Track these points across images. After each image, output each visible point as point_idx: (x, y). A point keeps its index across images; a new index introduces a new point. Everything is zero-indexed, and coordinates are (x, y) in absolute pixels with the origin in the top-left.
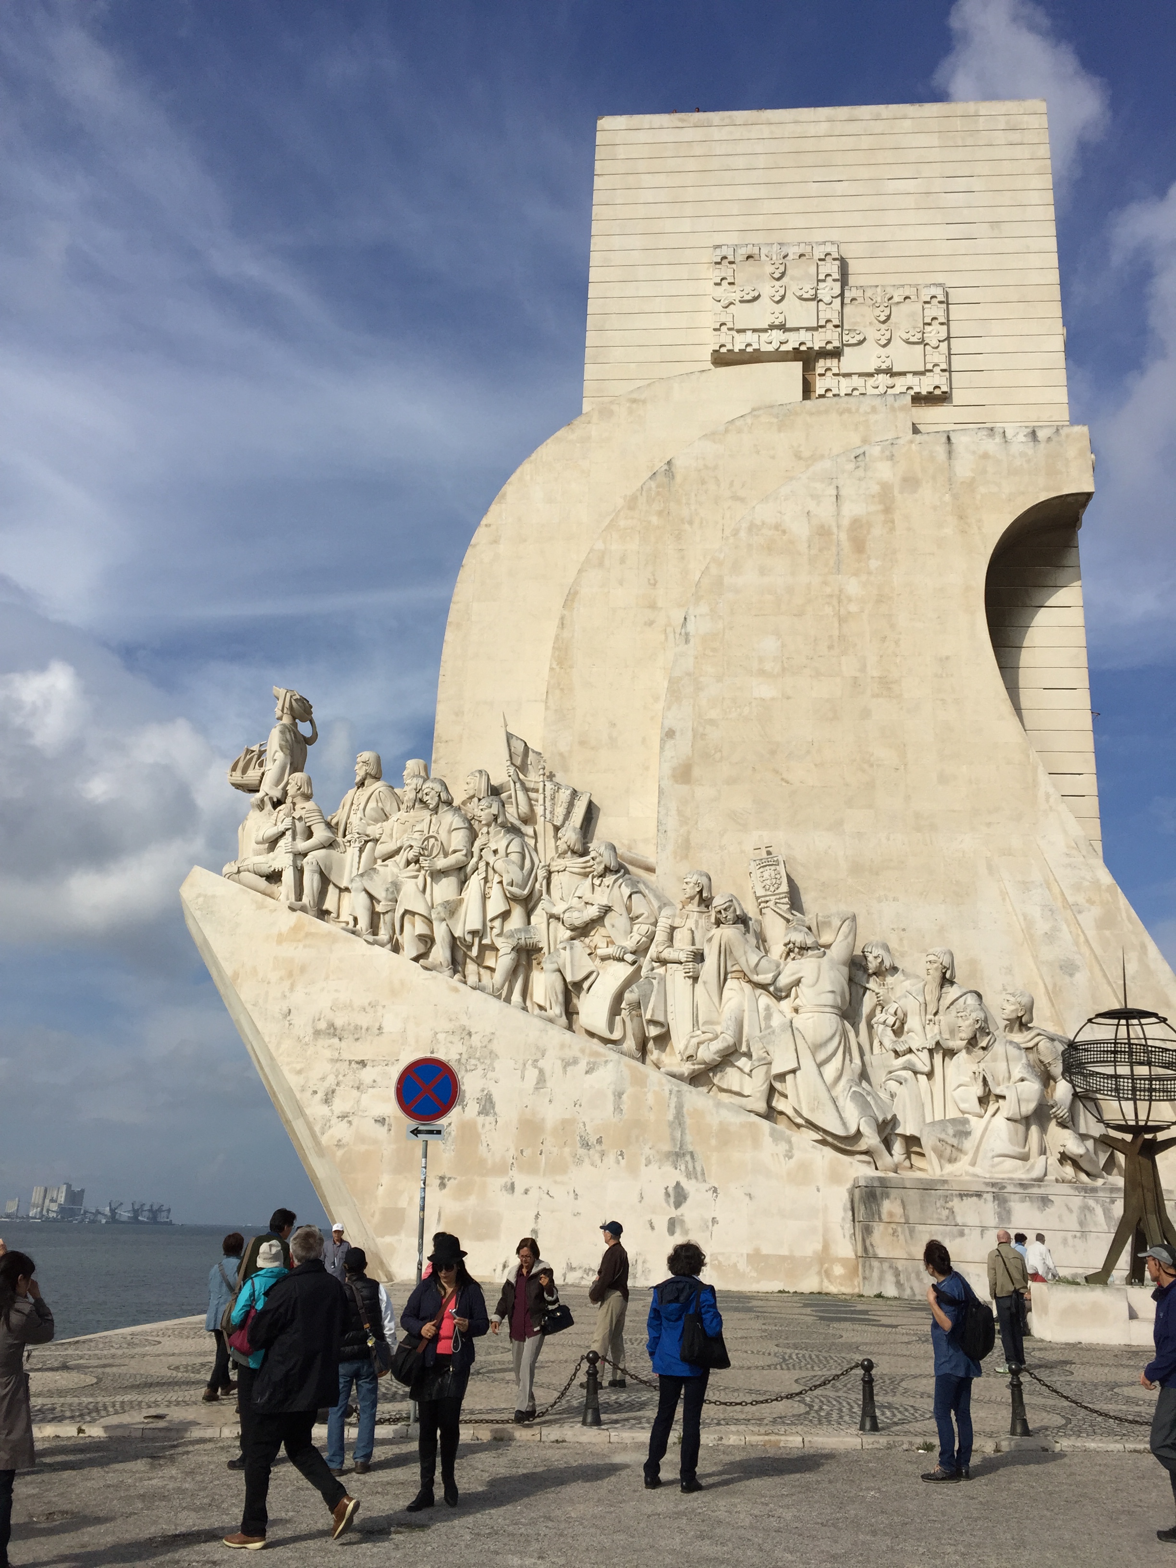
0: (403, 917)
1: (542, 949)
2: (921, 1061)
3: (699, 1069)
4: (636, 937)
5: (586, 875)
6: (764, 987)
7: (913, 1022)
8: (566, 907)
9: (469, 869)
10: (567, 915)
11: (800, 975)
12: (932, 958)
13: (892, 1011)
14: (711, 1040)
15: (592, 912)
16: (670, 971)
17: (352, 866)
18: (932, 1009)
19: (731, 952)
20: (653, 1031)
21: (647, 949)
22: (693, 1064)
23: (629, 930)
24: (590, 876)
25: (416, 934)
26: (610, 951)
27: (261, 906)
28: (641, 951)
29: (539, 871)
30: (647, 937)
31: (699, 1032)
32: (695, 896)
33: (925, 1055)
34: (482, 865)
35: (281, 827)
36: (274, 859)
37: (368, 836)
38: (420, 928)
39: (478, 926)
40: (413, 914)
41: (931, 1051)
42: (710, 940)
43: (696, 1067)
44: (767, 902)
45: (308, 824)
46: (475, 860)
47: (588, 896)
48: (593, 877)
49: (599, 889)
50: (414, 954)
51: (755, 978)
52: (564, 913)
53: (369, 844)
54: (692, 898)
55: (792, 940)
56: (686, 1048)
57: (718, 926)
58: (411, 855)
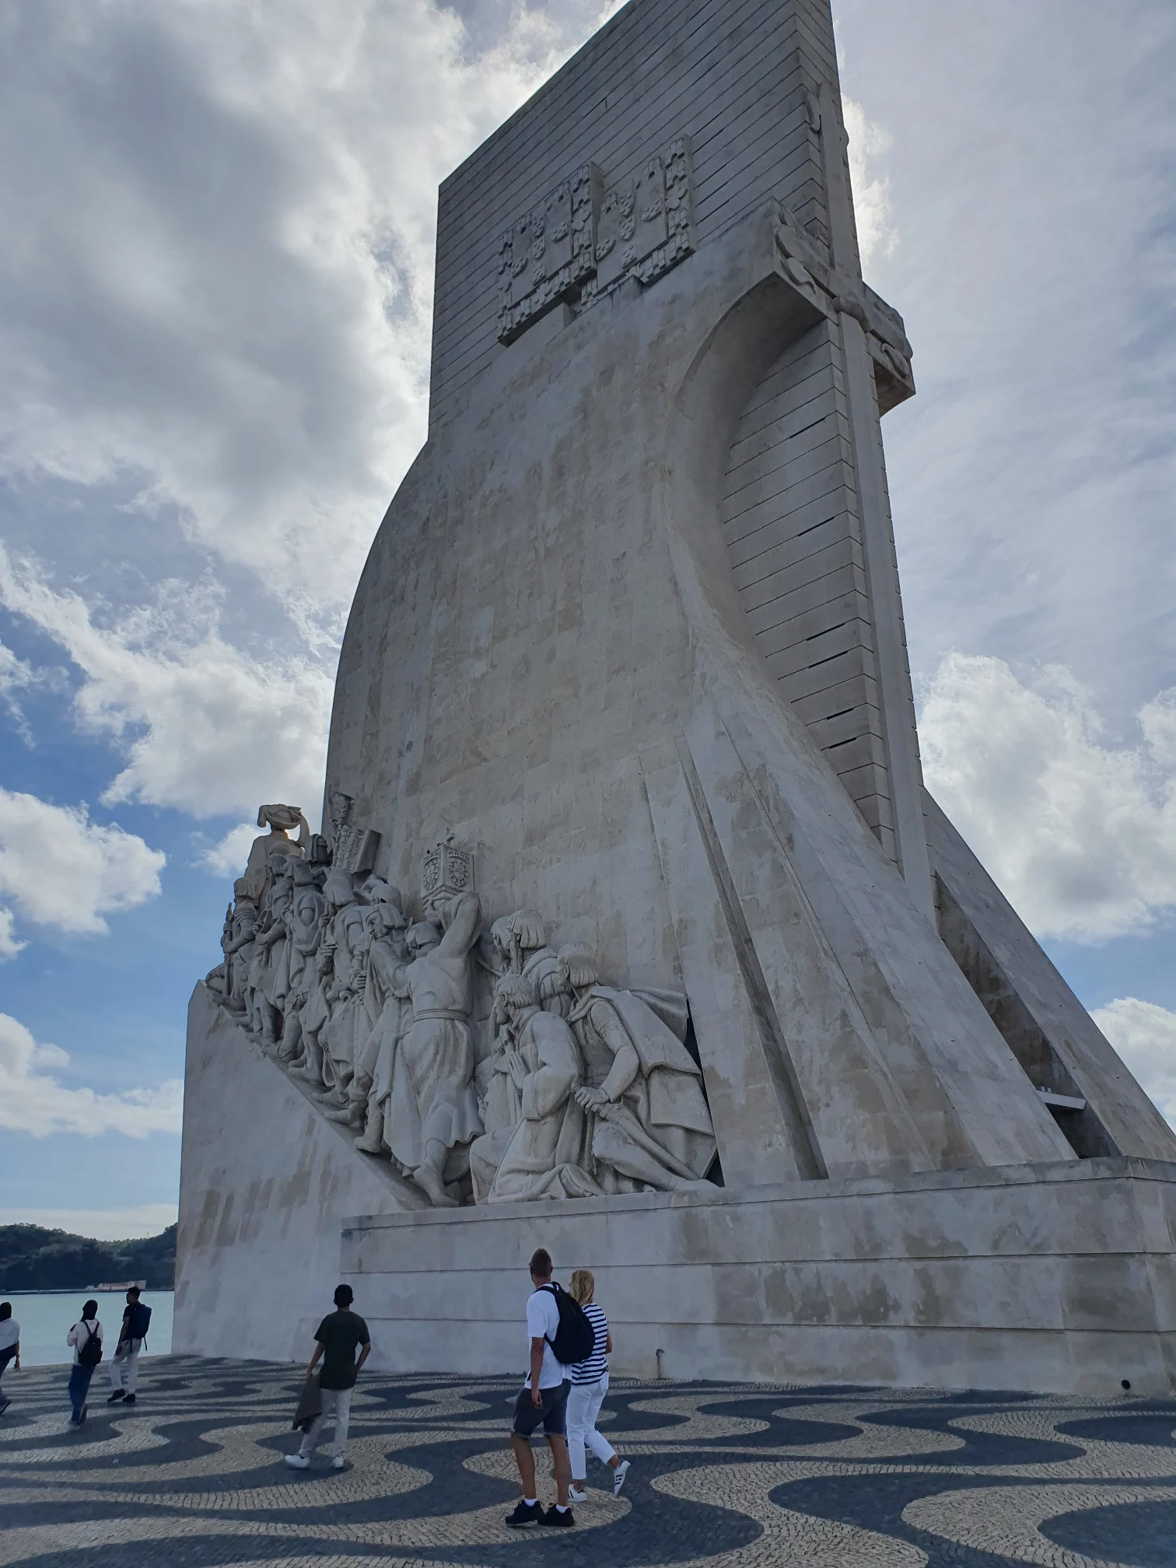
12: (509, 926)
19: (375, 969)
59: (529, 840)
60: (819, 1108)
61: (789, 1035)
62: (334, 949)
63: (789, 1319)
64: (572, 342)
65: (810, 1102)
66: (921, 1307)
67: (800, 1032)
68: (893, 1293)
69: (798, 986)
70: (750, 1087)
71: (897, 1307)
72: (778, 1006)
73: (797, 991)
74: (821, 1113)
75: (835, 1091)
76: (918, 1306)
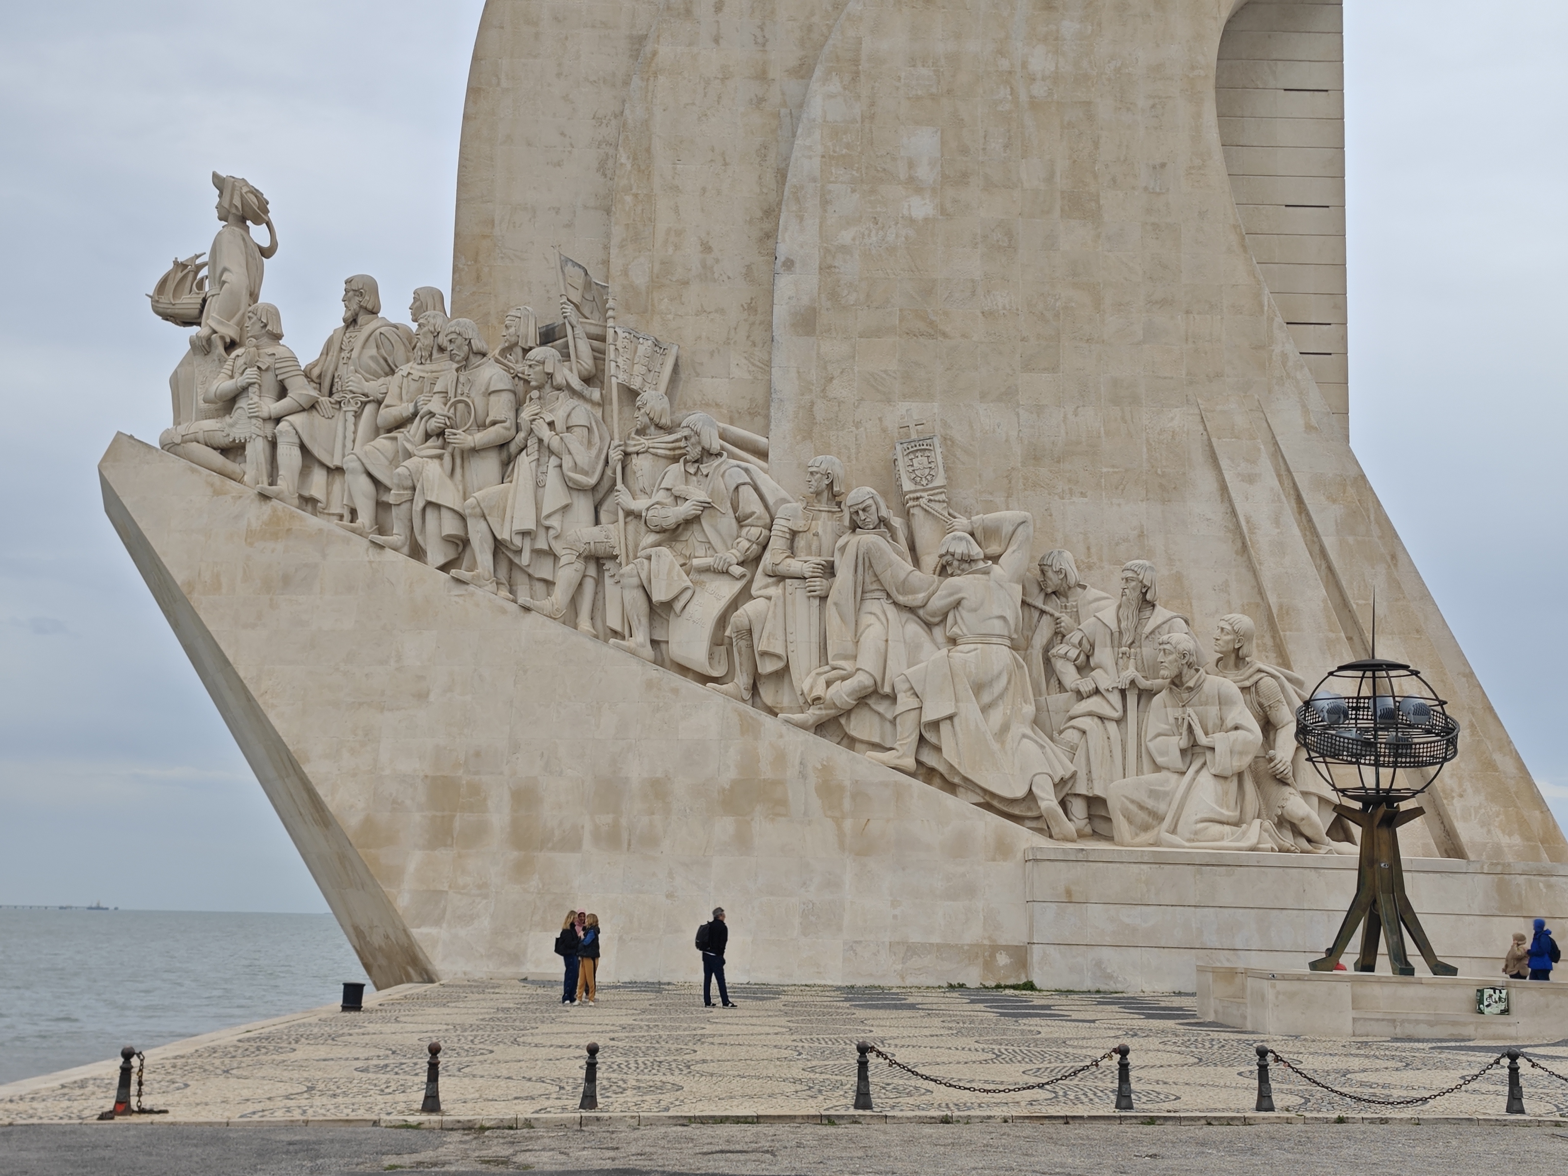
0: (424, 510)
1: (616, 557)
2: (1110, 706)
3: (827, 715)
4: (745, 544)
5: (675, 459)
6: (911, 610)
7: (1104, 655)
8: (649, 502)
9: (513, 448)
10: (650, 513)
11: (960, 595)
12: (1130, 574)
13: (1076, 640)
14: (844, 679)
15: (685, 510)
16: (789, 589)
17: (345, 437)
18: (1127, 639)
19: (871, 566)
20: (767, 667)
21: (758, 559)
22: (820, 709)
23: (735, 533)
24: (682, 460)
25: (443, 534)
26: (708, 561)
27: (218, 492)
28: (752, 561)
29: (611, 452)
30: (757, 544)
31: (827, 668)
32: (822, 491)
33: (1115, 698)
34: (532, 443)
35: (240, 381)
36: (232, 426)
37: (366, 395)
38: (451, 526)
39: (531, 525)
40: (438, 506)
41: (1123, 692)
42: (843, 549)
43: (824, 712)
44: (918, 498)
45: (280, 378)
46: (522, 435)
47: (680, 488)
48: (686, 462)
49: (694, 478)
50: (441, 561)
51: (901, 599)
52: (648, 509)
53: (369, 409)
54: (818, 494)
55: (951, 550)
56: (811, 688)
57: (854, 531)
58: (433, 424)
59: (1035, 456)
60: (1453, 798)
62: (704, 507)
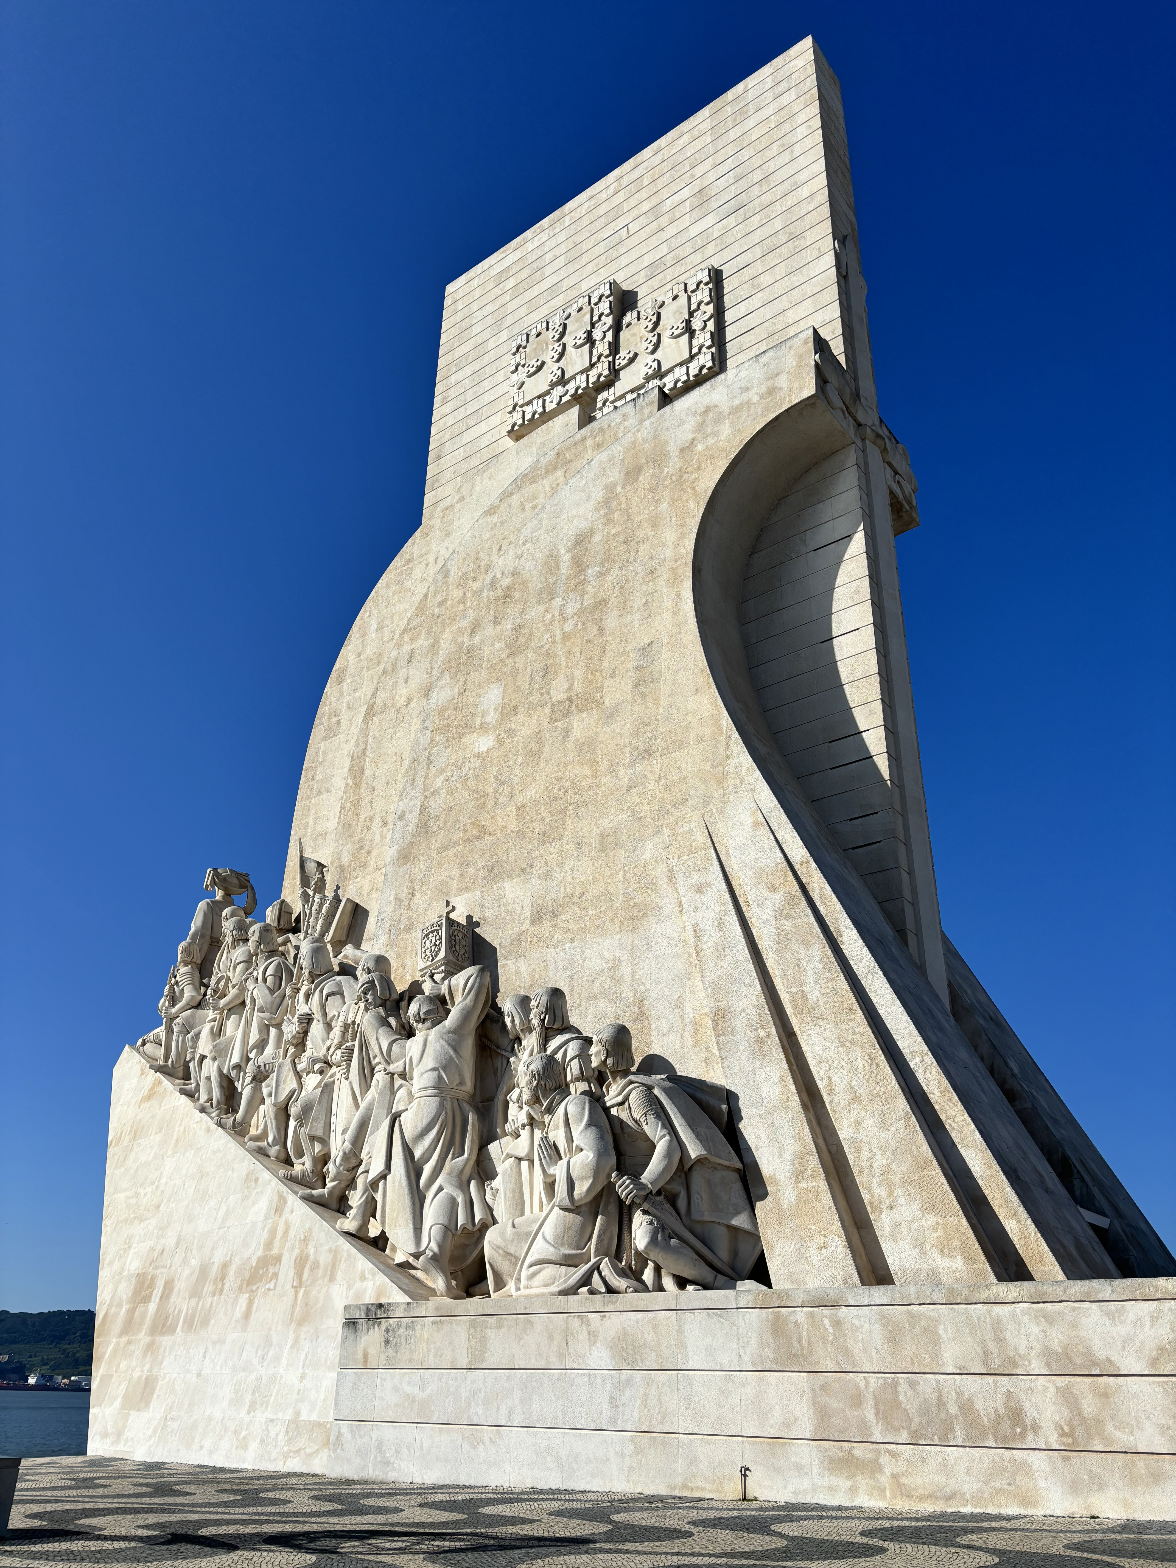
2: (522, 1145)
3: (334, 1188)
6: (401, 1076)
11: (411, 1054)
12: (532, 1003)
13: (518, 1081)
19: (368, 1041)
20: (316, 1149)
33: (525, 1135)
43: (331, 1185)
45: (181, 987)
59: (538, 917)
60: (881, 1210)
61: (845, 1132)
62: (309, 1020)
63: (904, 1437)
64: (589, 442)
65: (871, 1204)
66: (1066, 1429)
67: (857, 1131)
68: (1030, 1413)
69: (855, 1084)
70: (801, 1185)
71: (1035, 1428)
72: (831, 1103)
73: (853, 1088)
74: (883, 1216)
75: (898, 1191)
76: (1062, 1428)
